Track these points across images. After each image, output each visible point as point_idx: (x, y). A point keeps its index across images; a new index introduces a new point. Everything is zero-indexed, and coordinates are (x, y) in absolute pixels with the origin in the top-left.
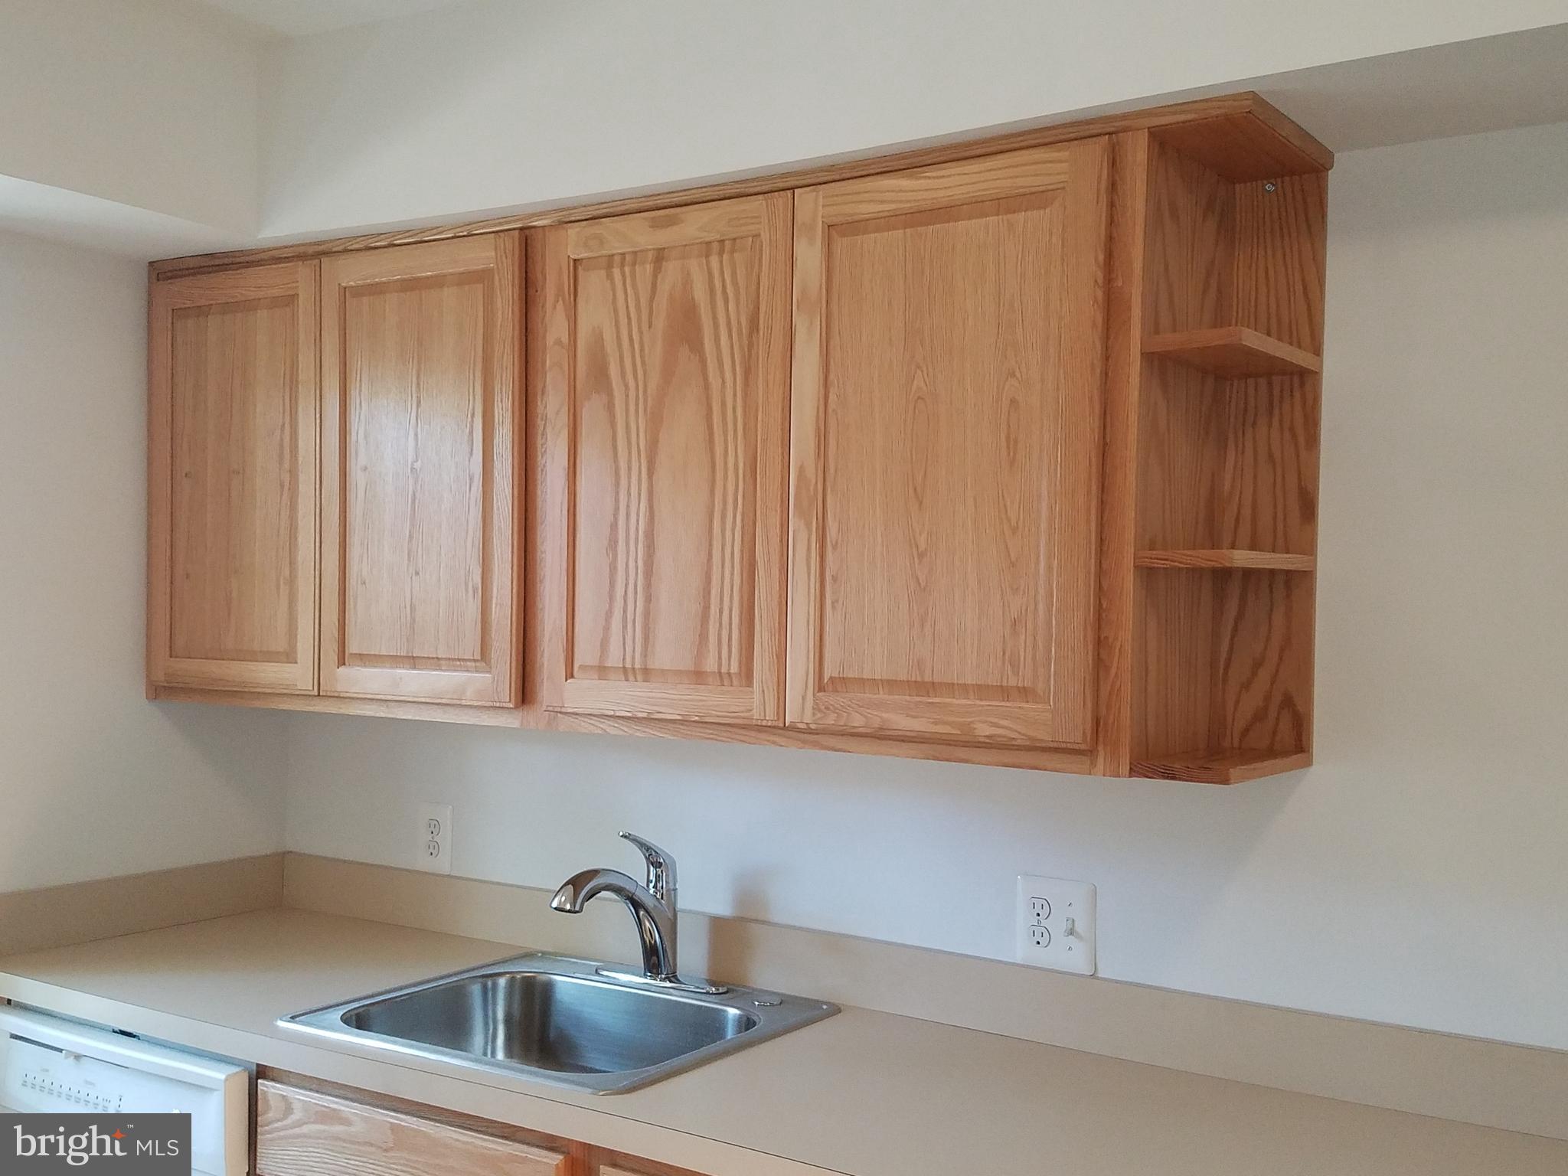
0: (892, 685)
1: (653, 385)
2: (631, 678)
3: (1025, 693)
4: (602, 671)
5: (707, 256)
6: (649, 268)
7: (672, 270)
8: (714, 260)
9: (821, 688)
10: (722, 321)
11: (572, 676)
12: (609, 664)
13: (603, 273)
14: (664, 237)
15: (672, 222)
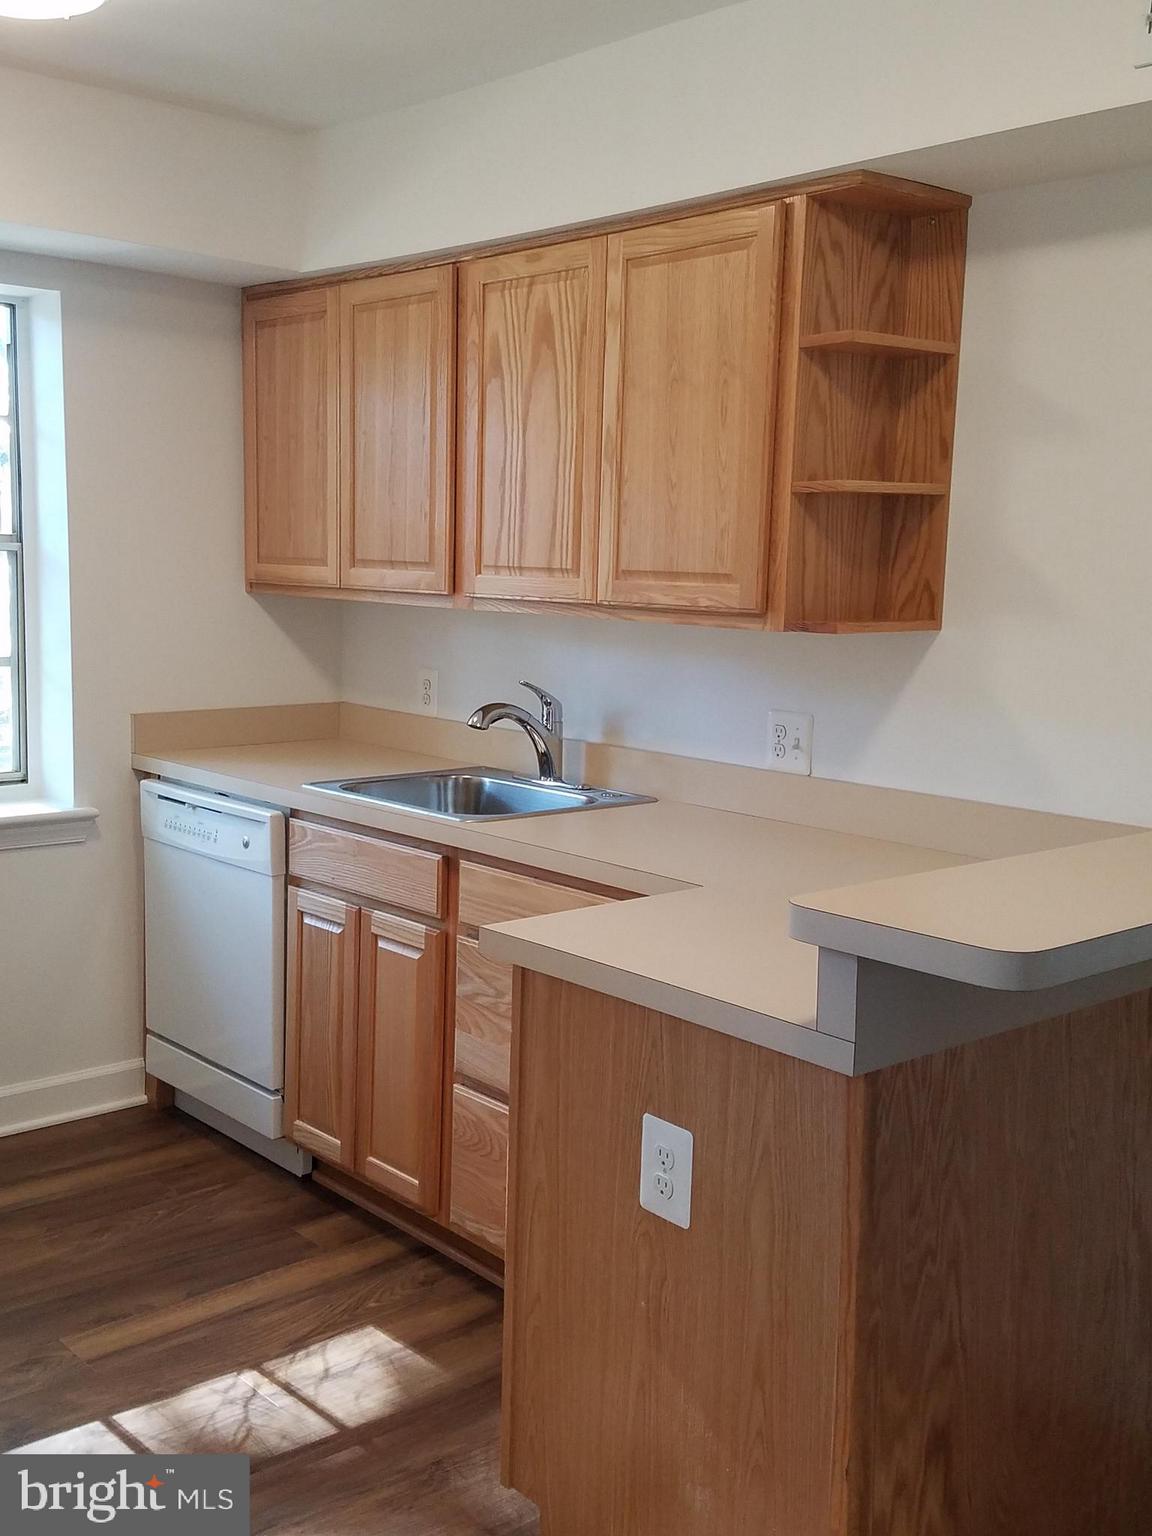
0: (656, 574)
1: (526, 371)
2: (513, 573)
3: (727, 577)
4: (497, 568)
5: (558, 281)
6: (525, 290)
7: (538, 289)
8: (562, 283)
9: (617, 578)
10: (566, 326)
11: (480, 573)
12: (500, 564)
13: (499, 294)
14: (535, 268)
15: (539, 258)
